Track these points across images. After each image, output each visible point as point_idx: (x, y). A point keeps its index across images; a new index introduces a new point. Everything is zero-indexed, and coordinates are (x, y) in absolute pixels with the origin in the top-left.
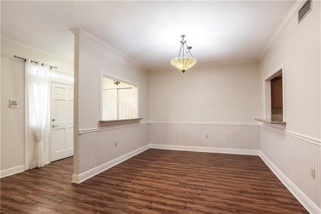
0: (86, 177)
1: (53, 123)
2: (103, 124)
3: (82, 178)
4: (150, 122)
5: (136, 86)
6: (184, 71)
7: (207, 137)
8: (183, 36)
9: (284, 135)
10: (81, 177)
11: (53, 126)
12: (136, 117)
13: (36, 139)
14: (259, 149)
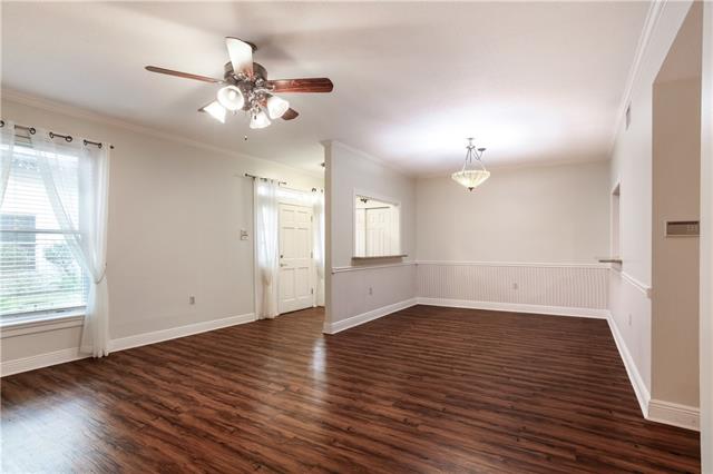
0: (342, 327)
1: (282, 261)
2: (357, 261)
3: (337, 328)
4: (417, 261)
5: (396, 205)
6: (471, 189)
7: (516, 286)
8: (471, 139)
9: (620, 278)
10: (338, 326)
11: (282, 265)
12: (396, 252)
13: (265, 281)
14: (607, 308)
